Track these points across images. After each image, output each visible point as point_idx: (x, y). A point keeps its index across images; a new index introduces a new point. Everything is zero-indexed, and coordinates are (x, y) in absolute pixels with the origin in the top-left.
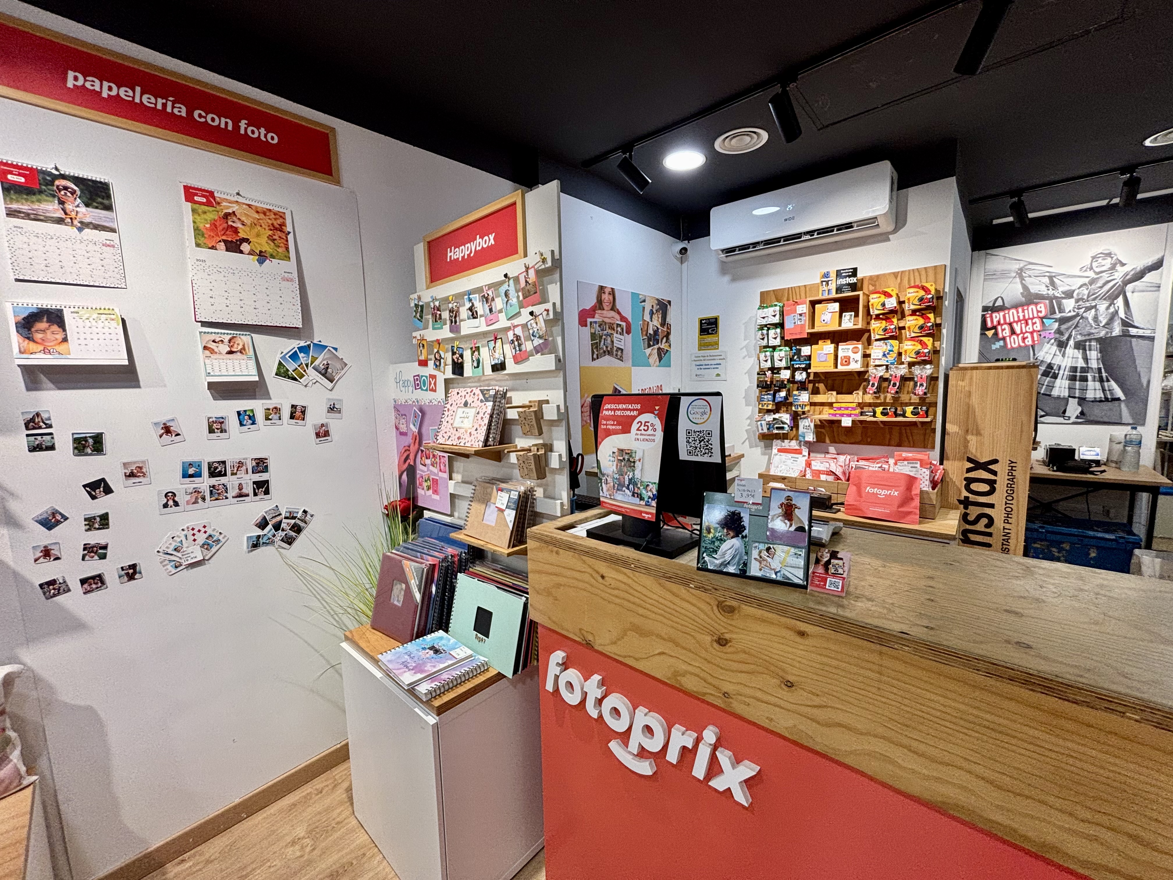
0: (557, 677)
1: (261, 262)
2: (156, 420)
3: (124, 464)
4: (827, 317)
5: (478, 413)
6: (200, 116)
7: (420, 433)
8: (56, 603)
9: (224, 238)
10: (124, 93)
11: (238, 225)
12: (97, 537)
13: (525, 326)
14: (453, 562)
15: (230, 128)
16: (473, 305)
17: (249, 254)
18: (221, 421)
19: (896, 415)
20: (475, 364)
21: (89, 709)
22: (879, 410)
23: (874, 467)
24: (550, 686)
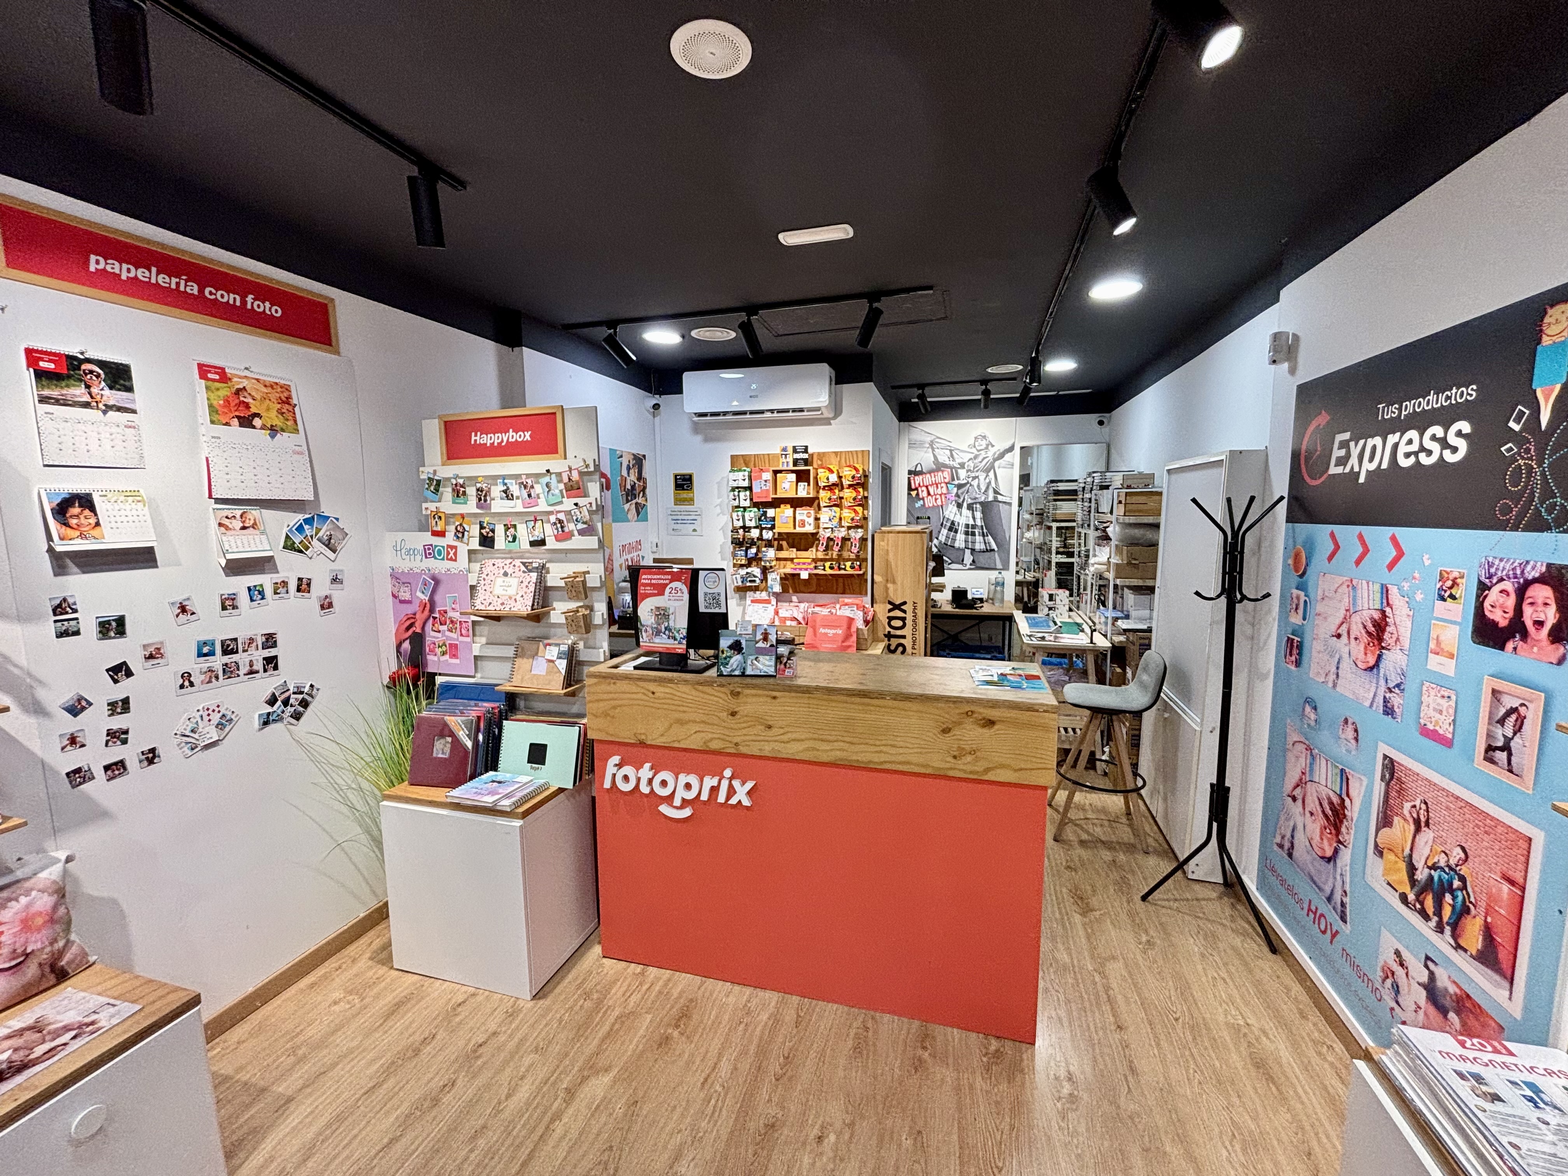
0: (614, 775)
1: (273, 437)
2: (172, 601)
3: (144, 646)
4: (787, 485)
5: (522, 582)
6: (211, 293)
7: (432, 601)
8: (82, 793)
9: (237, 414)
10: (141, 273)
11: (249, 400)
12: (118, 722)
13: (567, 513)
14: (494, 714)
15: (238, 303)
16: (508, 488)
17: (262, 428)
18: (233, 598)
19: (840, 569)
20: (510, 539)
21: (113, 901)
22: (828, 564)
23: (825, 611)
24: (607, 784)
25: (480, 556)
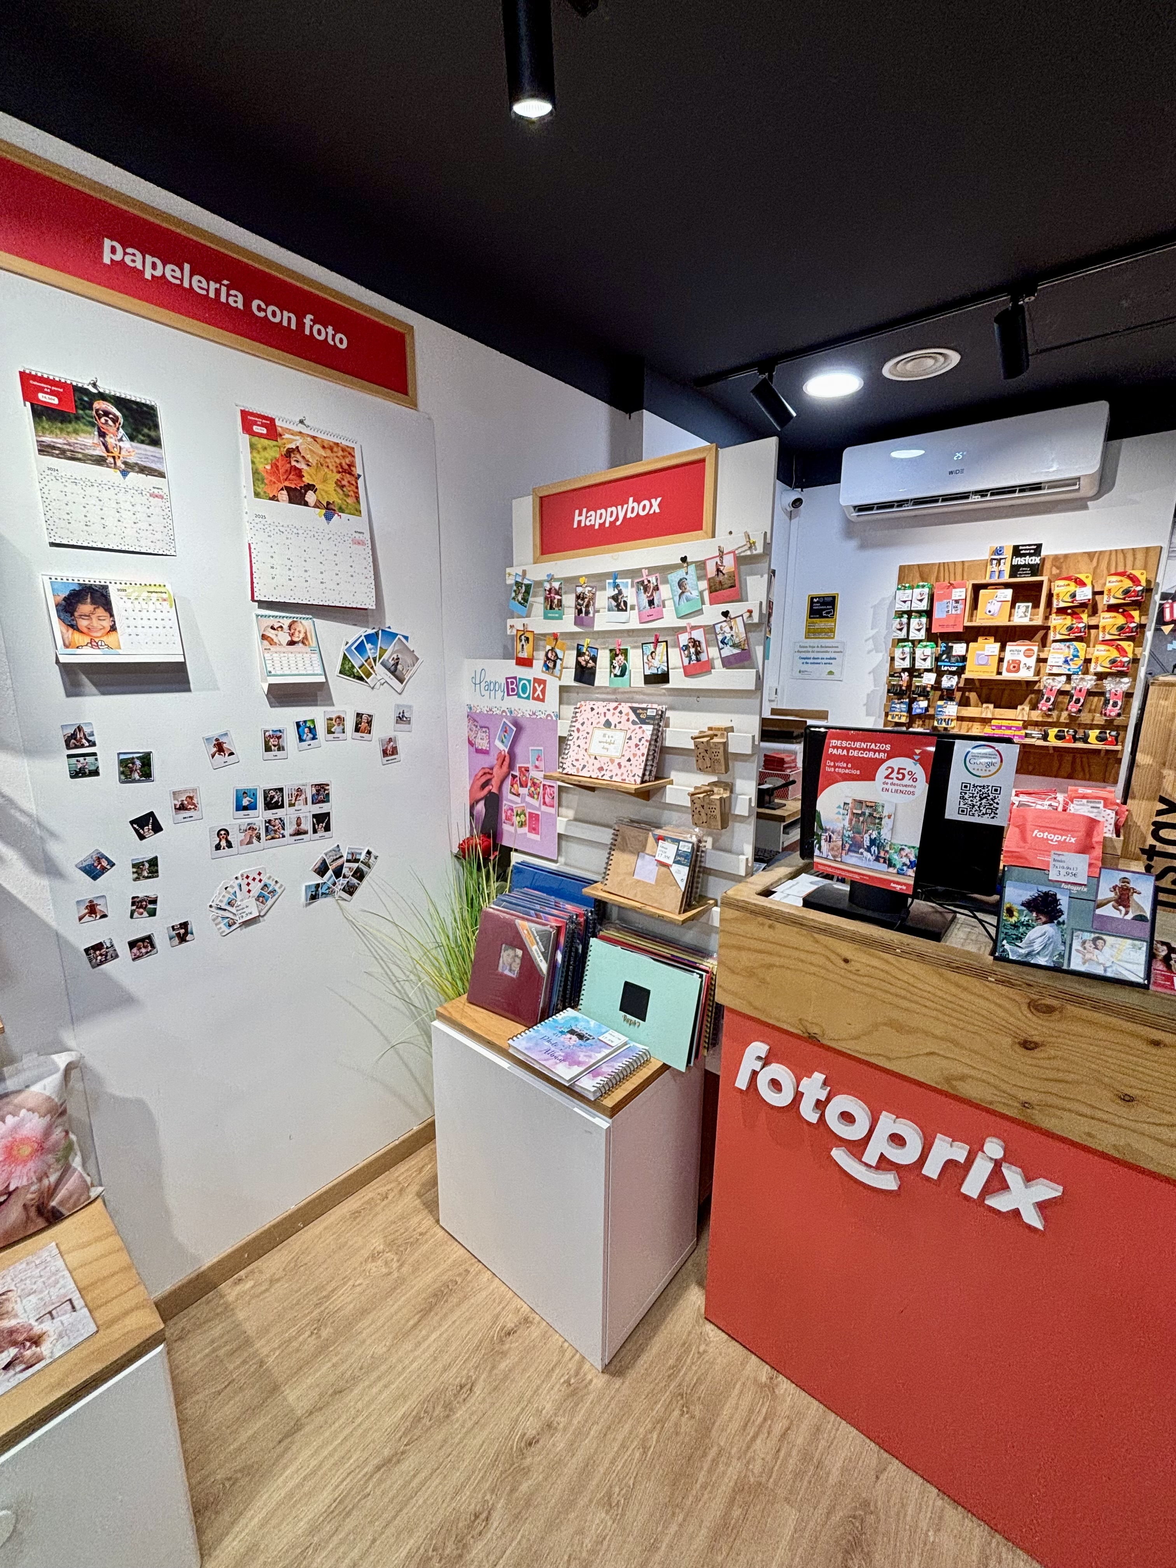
0: (755, 1074)
1: (329, 518)
2: (207, 735)
3: (174, 793)
4: (994, 607)
5: (630, 738)
6: (259, 308)
7: (512, 753)
8: (104, 974)
9: (287, 484)
10: (170, 272)
11: (302, 465)
12: (145, 888)
13: (710, 630)
14: (579, 924)
15: (293, 327)
16: (620, 592)
17: (316, 506)
18: (278, 735)
19: (1075, 739)
20: (617, 671)
21: (140, 1104)
22: (1053, 732)
23: (1043, 805)
24: (742, 1082)
25: (573, 695)
